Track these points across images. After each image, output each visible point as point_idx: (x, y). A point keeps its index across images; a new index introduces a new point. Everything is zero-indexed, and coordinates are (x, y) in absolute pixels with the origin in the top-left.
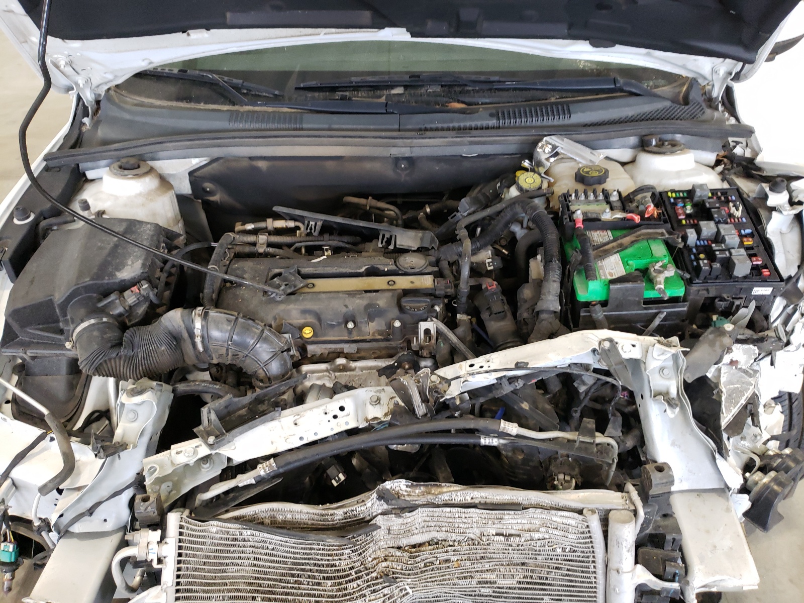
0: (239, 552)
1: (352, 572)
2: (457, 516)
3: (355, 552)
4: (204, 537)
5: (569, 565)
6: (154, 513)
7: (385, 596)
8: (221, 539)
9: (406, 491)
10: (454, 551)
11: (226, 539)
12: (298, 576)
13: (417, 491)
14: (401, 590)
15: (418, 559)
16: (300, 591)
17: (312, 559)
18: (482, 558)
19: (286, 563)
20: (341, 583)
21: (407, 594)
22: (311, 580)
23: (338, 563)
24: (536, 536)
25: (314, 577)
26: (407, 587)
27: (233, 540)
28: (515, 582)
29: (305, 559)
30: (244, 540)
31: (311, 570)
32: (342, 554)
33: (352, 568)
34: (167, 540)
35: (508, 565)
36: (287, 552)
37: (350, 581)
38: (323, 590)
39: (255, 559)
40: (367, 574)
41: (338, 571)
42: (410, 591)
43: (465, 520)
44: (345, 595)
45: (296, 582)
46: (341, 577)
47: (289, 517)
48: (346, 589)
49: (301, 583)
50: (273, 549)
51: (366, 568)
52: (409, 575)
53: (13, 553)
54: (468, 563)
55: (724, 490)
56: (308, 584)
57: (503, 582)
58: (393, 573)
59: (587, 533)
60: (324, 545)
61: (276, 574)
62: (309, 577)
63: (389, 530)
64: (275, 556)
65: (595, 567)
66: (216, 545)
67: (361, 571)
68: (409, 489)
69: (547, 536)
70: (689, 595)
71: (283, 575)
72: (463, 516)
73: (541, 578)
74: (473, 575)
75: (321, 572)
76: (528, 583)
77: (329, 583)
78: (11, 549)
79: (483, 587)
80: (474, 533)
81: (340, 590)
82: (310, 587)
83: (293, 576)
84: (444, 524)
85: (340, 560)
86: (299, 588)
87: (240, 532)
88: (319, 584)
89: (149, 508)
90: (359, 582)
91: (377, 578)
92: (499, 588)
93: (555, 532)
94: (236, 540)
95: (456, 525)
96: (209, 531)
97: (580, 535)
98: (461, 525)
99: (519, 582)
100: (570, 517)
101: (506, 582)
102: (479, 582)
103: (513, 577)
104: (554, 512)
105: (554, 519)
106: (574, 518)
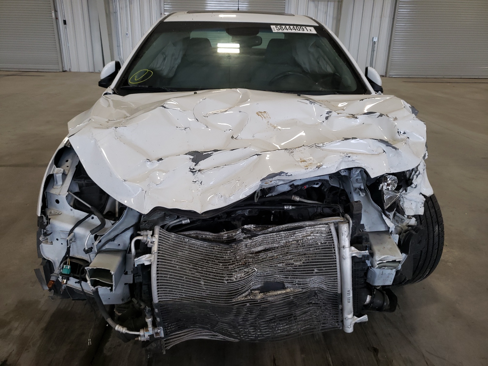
0: (183, 247)
1: (231, 261)
2: (276, 236)
3: (232, 253)
4: (169, 238)
5: (324, 251)
6: (148, 227)
7: (245, 272)
8: (176, 240)
9: (253, 229)
10: (275, 251)
11: (178, 241)
12: (208, 260)
13: (258, 229)
14: (252, 270)
15: (259, 256)
16: (208, 266)
17: (214, 254)
18: (287, 253)
19: (202, 254)
20: (226, 265)
21: (255, 271)
22: (213, 262)
23: (225, 256)
24: (309, 238)
25: (215, 261)
26: (255, 268)
27: (180, 241)
28: (302, 263)
29: (211, 253)
30: (185, 242)
31: (213, 259)
32: (227, 253)
33: (231, 259)
34: (155, 235)
35: (298, 256)
36: (203, 250)
37: (230, 265)
38: (218, 267)
39: (189, 251)
40: (238, 263)
41: (225, 260)
42: (256, 270)
43: (279, 237)
44: (228, 270)
45: (206, 262)
46: (226, 263)
47: (204, 236)
48: (228, 268)
49: (209, 263)
50: (197, 248)
51: (237, 260)
52: (256, 263)
53: (69, 270)
54: (281, 256)
55: (387, 232)
56: (212, 264)
57: (297, 263)
58: (249, 263)
59: (329, 233)
60: (219, 247)
61: (199, 258)
62: (212, 261)
63: (246, 245)
64: (198, 251)
65: (334, 250)
66: (173, 242)
67: (235, 261)
68: (255, 229)
69: (314, 237)
70: (375, 263)
71: (202, 259)
72: (278, 235)
73: (313, 259)
74: (283, 261)
75: (218, 259)
76: (307, 263)
77: (221, 264)
78: (69, 268)
79: (288, 267)
80: (283, 242)
81: (225, 268)
82: (213, 265)
83: (206, 260)
84: (270, 241)
85: (226, 255)
86: (208, 265)
87: (183, 239)
88: (217, 265)
89: (147, 224)
90: (234, 265)
91: (241, 265)
92: (295, 266)
93: (317, 235)
94: (182, 242)
95: (275, 240)
96: (171, 236)
97: (327, 234)
98: (278, 240)
99: (303, 263)
100: (323, 227)
101: (298, 263)
102: (286, 265)
103: (301, 260)
104: (316, 226)
105: (316, 229)
106: (325, 227)
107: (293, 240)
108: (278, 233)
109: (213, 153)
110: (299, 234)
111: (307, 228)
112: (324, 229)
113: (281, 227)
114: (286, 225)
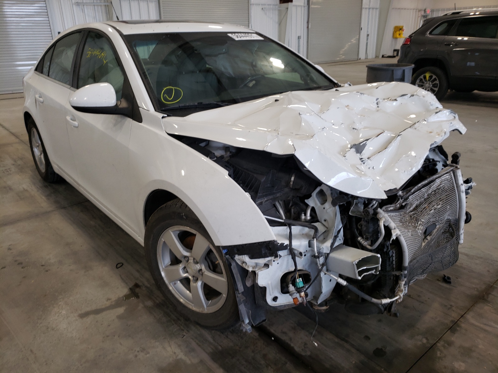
2: (419, 193)
5: (450, 192)
7: (420, 224)
10: (424, 204)
15: (419, 211)
18: (431, 202)
24: (441, 186)
26: (422, 220)
43: (422, 193)
52: (420, 216)
53: (302, 282)
54: (429, 205)
58: (416, 218)
59: (451, 178)
65: (455, 189)
73: (446, 200)
76: (444, 204)
78: (301, 280)
80: (426, 196)
84: (418, 198)
97: (450, 180)
99: (442, 205)
100: (446, 176)
101: (439, 206)
102: (434, 210)
103: (440, 204)
104: (442, 177)
105: (443, 179)
106: (447, 175)
107: (432, 191)
108: (420, 191)
109: (366, 143)
110: (434, 186)
111: (437, 180)
112: (447, 177)
113: (420, 185)
114: (422, 184)
